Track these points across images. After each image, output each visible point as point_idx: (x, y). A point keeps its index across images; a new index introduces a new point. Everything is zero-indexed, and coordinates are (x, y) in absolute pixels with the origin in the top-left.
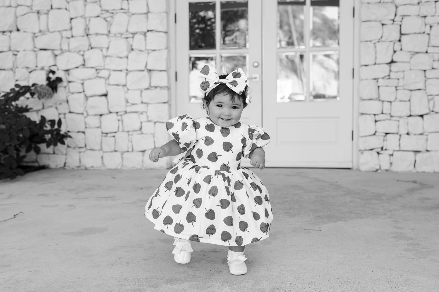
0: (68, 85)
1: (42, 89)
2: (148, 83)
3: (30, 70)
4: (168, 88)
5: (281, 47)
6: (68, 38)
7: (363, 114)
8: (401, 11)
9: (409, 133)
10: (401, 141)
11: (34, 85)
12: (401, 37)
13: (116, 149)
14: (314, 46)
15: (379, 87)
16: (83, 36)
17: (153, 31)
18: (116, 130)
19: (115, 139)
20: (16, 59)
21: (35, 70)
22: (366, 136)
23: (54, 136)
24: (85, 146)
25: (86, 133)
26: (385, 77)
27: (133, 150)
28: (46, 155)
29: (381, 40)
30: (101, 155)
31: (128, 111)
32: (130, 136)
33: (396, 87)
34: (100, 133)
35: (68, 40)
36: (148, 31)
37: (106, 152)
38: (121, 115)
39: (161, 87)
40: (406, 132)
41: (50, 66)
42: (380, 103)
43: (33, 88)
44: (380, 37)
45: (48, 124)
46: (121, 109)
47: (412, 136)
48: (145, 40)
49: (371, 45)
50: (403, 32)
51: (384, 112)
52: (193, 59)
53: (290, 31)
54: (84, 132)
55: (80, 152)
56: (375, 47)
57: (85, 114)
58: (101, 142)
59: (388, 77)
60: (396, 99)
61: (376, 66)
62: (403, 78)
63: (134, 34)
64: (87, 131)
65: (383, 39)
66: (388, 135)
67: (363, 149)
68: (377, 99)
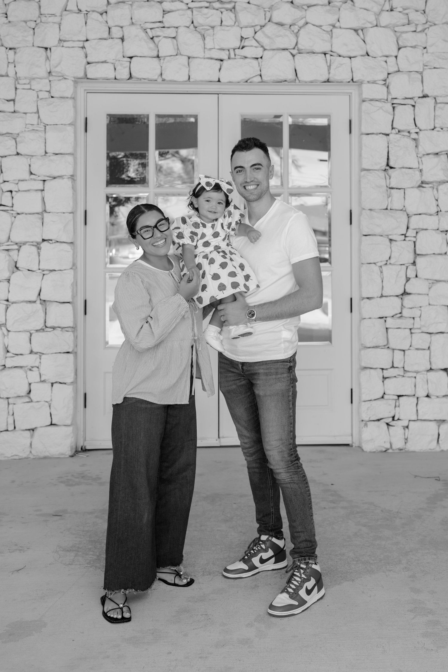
2: (43, 321)
4: (74, 329)
7: (365, 368)
8: (415, 222)
9: (429, 395)
10: (419, 406)
12: (415, 258)
17: (50, 242)
22: (370, 400)
26: (397, 314)
27: (15, 428)
29: (388, 263)
31: (8, 365)
32: (11, 406)
33: (411, 329)
36: (44, 240)
39: (62, 328)
40: (426, 395)
42: (389, 352)
44: (388, 258)
47: (434, 400)
48: (39, 254)
49: (376, 268)
50: (418, 252)
51: (395, 366)
56: (381, 272)
59: (399, 315)
60: (411, 346)
61: (384, 298)
62: (420, 317)
63: (20, 245)
65: (392, 261)
66: (401, 398)
67: (367, 419)
68: (384, 346)
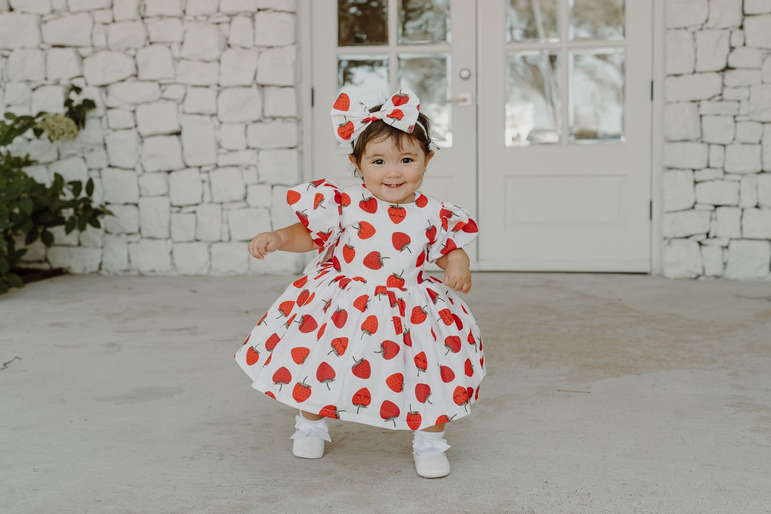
0: (106, 114)
1: (57, 122)
2: (259, 109)
3: (33, 86)
4: (298, 120)
5: (513, 40)
6: (106, 24)
7: (670, 169)
9: (759, 206)
10: (744, 221)
11: (40, 114)
12: (743, 20)
13: (198, 237)
14: (577, 38)
15: (701, 116)
16: (134, 20)
17: (268, 11)
18: (198, 200)
19: (196, 218)
20: (6, 64)
21: (43, 85)
22: (676, 211)
23: (80, 212)
24: (140, 231)
25: (141, 205)
26: (714, 96)
27: (230, 239)
28: (65, 249)
29: (705, 26)
30: (169, 250)
31: (221, 164)
32: (225, 213)
33: (735, 117)
34: (168, 205)
35: (106, 27)
36: (259, 10)
37: (179, 242)
38: (208, 172)
39: (284, 118)
40: (754, 204)
41: (73, 78)
42: (703, 147)
43: (38, 120)
44: (703, 20)
45: (68, 189)
46: (208, 160)
47: (765, 211)
48: (254, 27)
49: (687, 35)
50: (747, 11)
51: (712, 165)
52: (344, 64)
53: (530, 10)
54: (136, 205)
55: (129, 243)
56: (695, 40)
57: (139, 170)
58: (170, 224)
59: (718, 98)
60: (734, 139)
61: (696, 76)
62: (748, 99)
64: (142, 202)
65: (710, 24)
66: (719, 209)
67: (671, 235)
68: (697, 139)
